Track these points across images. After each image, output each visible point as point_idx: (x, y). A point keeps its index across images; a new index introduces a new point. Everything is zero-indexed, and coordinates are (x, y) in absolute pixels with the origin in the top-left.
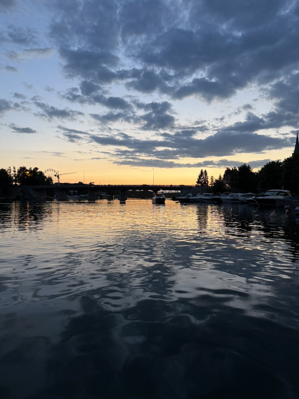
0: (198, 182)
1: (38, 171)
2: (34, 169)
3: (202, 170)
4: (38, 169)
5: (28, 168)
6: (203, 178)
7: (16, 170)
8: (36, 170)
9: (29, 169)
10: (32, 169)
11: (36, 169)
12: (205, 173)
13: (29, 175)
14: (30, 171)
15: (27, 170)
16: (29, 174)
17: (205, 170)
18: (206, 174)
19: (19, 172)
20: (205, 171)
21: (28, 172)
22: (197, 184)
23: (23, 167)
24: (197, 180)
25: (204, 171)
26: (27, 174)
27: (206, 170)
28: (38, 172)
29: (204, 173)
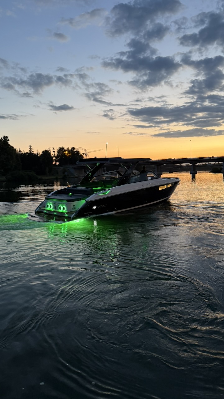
1: (75, 150)
7: (56, 151)
10: (70, 149)
11: (73, 148)
13: (68, 155)
15: (66, 150)
19: (58, 152)
23: (62, 147)
26: (66, 153)
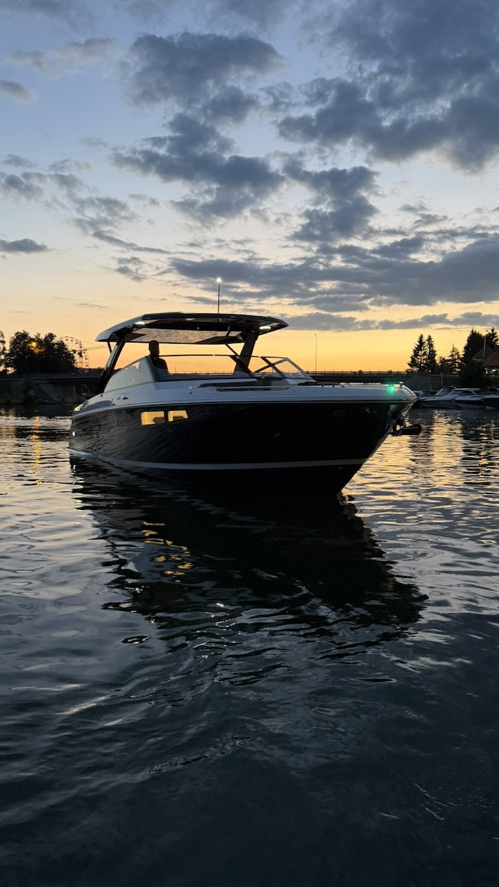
0: (413, 363)
1: (54, 341)
2: (46, 338)
3: (421, 337)
4: (55, 336)
5: (32, 335)
6: (425, 354)
7: (8, 340)
8: (52, 339)
9: (34, 337)
10: (42, 337)
11: (51, 336)
12: (429, 344)
13: (37, 351)
14: (39, 341)
15: (32, 340)
16: (37, 347)
17: (429, 337)
18: (431, 345)
19: (14, 343)
20: (430, 339)
21: (34, 344)
22: (409, 368)
23: (23, 332)
24: (410, 360)
25: (425, 338)
26: (32, 347)
27: (432, 337)
28: (54, 344)
29: (427, 342)
